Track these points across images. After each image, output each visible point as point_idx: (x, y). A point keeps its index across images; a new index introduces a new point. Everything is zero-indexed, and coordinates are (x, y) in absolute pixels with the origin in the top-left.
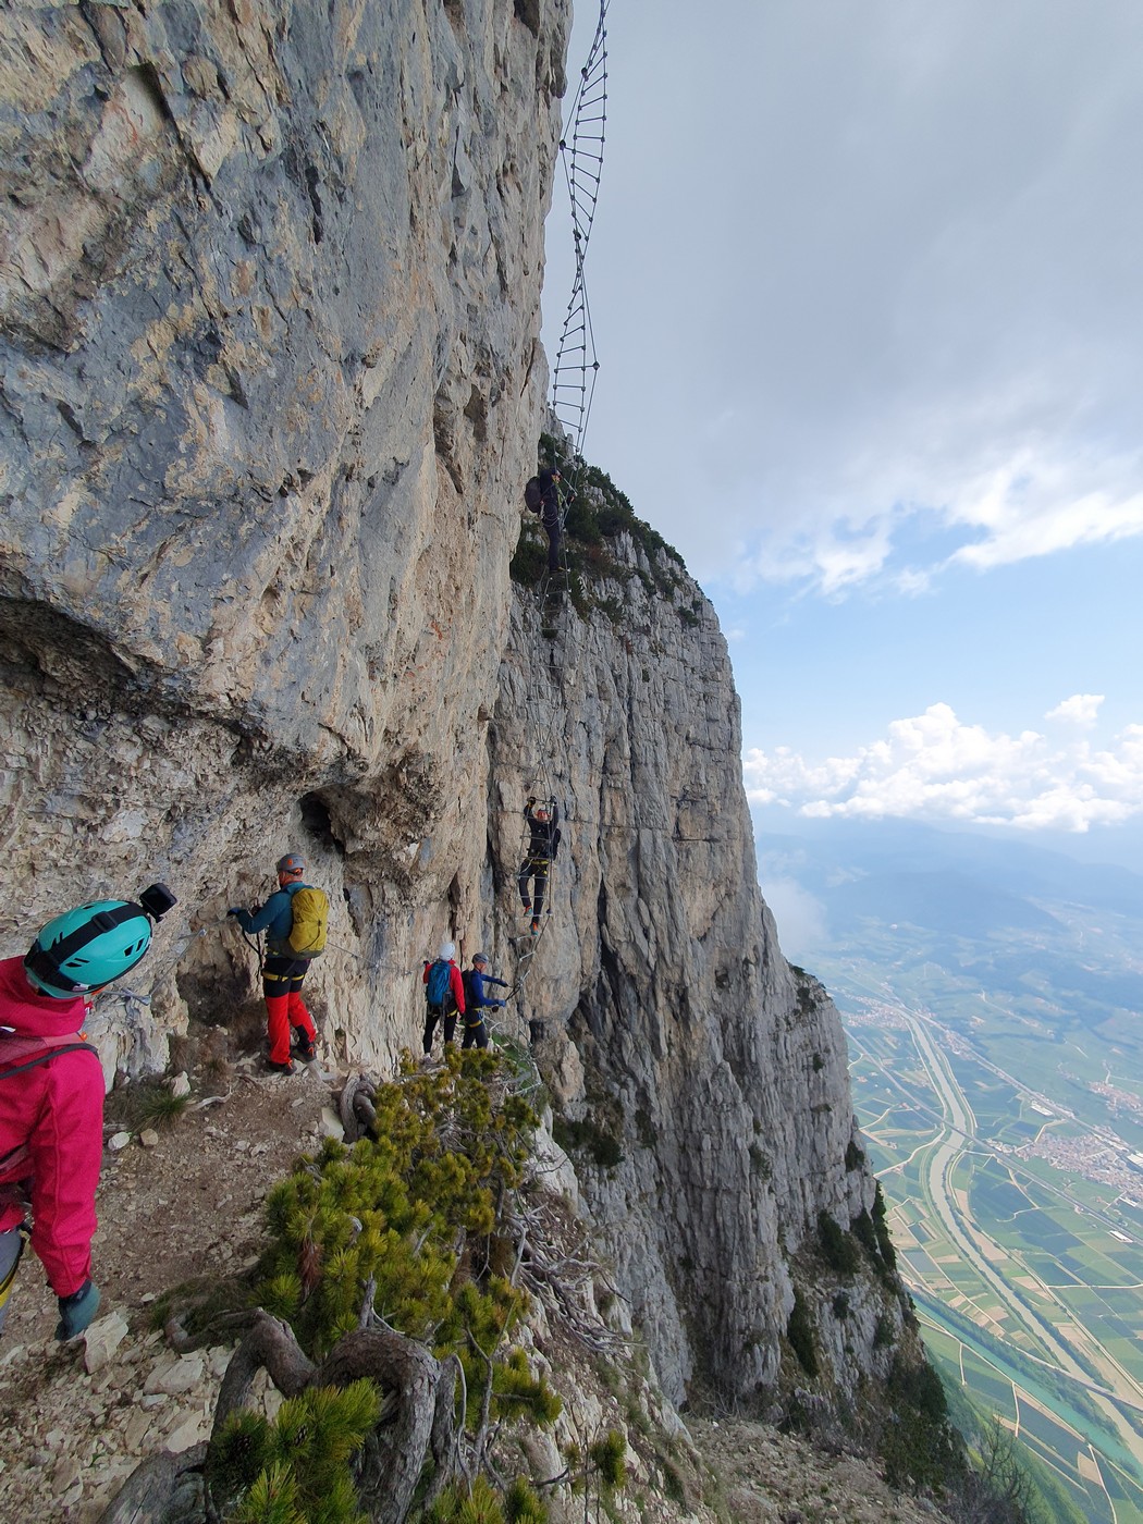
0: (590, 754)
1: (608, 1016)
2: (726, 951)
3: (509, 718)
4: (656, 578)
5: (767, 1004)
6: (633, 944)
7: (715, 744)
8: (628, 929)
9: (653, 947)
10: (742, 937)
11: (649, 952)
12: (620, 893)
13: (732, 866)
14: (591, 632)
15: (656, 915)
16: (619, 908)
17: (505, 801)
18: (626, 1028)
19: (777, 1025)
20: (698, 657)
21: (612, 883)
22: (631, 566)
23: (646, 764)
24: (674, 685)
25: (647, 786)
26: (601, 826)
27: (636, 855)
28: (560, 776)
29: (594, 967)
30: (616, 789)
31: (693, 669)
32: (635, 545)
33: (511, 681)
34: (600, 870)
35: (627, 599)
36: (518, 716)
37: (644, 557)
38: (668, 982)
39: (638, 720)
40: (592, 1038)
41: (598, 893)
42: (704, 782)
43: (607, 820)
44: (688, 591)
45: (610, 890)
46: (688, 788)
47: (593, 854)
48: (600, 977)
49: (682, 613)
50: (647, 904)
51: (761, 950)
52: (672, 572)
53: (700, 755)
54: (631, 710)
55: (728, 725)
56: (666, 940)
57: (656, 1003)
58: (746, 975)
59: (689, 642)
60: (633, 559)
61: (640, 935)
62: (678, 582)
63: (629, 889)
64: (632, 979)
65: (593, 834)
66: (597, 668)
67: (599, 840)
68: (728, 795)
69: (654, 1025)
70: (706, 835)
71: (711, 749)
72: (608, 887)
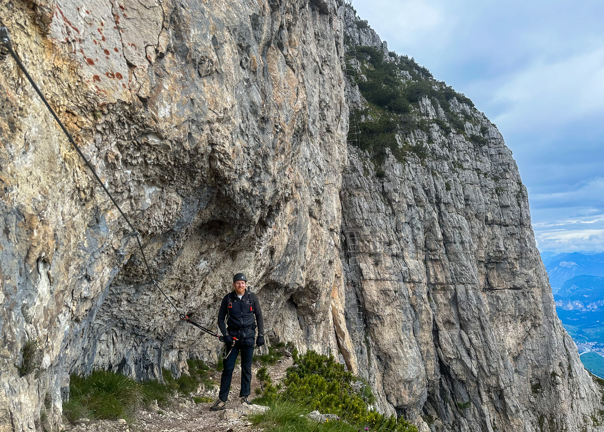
0: (415, 241)
1: (449, 408)
2: (536, 366)
3: (361, 227)
4: (451, 121)
5: (574, 406)
6: (460, 360)
7: (508, 222)
8: (455, 351)
9: (474, 362)
10: (548, 357)
11: (473, 365)
12: (448, 327)
13: (534, 306)
14: (407, 168)
15: (474, 341)
16: (448, 336)
17: (364, 274)
18: (462, 416)
19: (585, 421)
20: (488, 165)
21: (441, 321)
22: (431, 118)
23: (455, 243)
24: (472, 188)
25: (457, 257)
26: (429, 284)
27: (455, 301)
28: (397, 256)
29: (436, 376)
30: (436, 260)
31: (485, 174)
32: (433, 103)
33: (359, 206)
34: (431, 312)
35: (430, 140)
36: (366, 225)
37: (440, 109)
38: (489, 386)
39: (445, 216)
40: (440, 422)
41: (431, 327)
42: (503, 249)
43: (432, 280)
44: (476, 122)
45: (440, 325)
46: (491, 254)
47: (425, 303)
48: (441, 383)
49: (473, 139)
50: (467, 333)
51: (566, 366)
52: (463, 112)
53: (497, 230)
54: (439, 209)
55: (517, 208)
56: (483, 357)
57: (481, 400)
58: (555, 384)
59: (480, 156)
60: (432, 114)
61: (464, 354)
62: (468, 118)
63: (453, 324)
64: (463, 382)
65: (423, 289)
66: (413, 188)
67: (428, 293)
68: (524, 256)
69: (482, 415)
70: (509, 285)
71: (507, 226)
72: (438, 324)
